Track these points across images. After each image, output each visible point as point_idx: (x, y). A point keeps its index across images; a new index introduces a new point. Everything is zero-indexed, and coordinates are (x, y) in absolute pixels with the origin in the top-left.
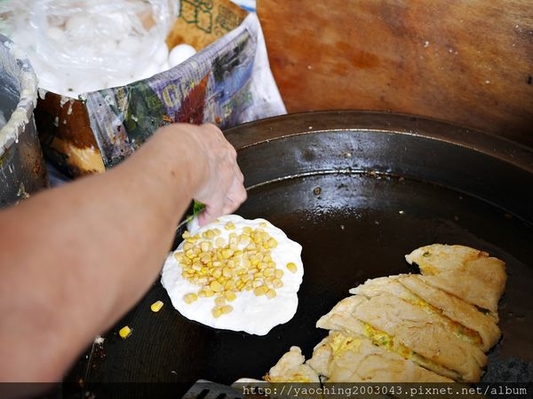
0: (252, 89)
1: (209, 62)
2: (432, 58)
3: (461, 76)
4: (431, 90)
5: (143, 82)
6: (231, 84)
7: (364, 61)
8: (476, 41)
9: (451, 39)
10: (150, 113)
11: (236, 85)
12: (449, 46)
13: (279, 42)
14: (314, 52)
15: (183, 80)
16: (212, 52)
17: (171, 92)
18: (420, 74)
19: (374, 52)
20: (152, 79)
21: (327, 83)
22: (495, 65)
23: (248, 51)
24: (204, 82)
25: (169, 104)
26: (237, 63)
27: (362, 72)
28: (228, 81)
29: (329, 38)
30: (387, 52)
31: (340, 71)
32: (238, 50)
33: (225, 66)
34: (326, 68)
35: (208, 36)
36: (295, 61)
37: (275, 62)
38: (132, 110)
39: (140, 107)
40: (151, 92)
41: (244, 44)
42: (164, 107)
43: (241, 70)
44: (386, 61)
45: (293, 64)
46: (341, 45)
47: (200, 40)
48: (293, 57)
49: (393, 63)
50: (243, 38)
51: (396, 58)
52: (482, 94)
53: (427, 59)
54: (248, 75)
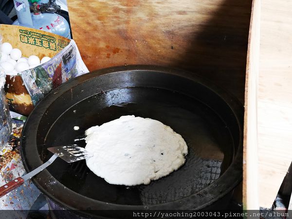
0: (77, 68)
1: (61, 58)
2: (139, 46)
3: (150, 50)
5: (40, 66)
6: (69, 65)
7: (116, 51)
8: (152, 37)
9: (144, 38)
10: (43, 77)
11: (71, 66)
12: (144, 41)
13: (84, 50)
14: (97, 51)
15: (53, 64)
16: (61, 54)
17: (50, 69)
18: (136, 52)
19: (119, 47)
20: (43, 65)
21: (103, 61)
22: (160, 44)
23: (73, 53)
24: (60, 65)
25: (50, 73)
26: (70, 58)
27: (116, 55)
28: (68, 64)
29: (102, 45)
30: (123, 46)
31: (108, 56)
32: (70, 53)
33: (67, 58)
34: (103, 56)
35: (55, 52)
36: (91, 56)
37: (84, 57)
38: (37, 76)
39: (40, 75)
40: (43, 69)
41: (71, 50)
42: (48, 75)
43: (72, 60)
44: (124, 50)
45: (90, 57)
46: (108, 47)
47: (52, 54)
48: (90, 54)
49: (126, 50)
50: (71, 48)
51: (127, 48)
52: (158, 55)
53: (138, 46)
54: (75, 62)
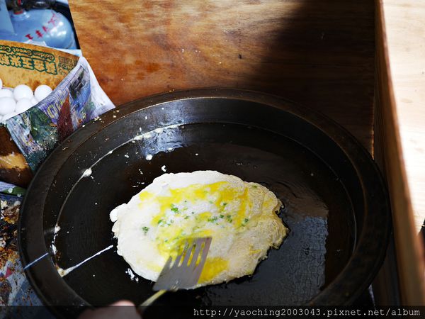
0: (93, 100)
1: (67, 88)
2: (188, 57)
3: (206, 63)
4: (193, 75)
5: (35, 107)
6: (81, 98)
7: (152, 68)
8: (207, 43)
9: (195, 45)
10: (42, 124)
11: (84, 99)
12: (195, 49)
13: (100, 69)
14: (122, 71)
15: (56, 101)
16: (67, 82)
17: (52, 109)
18: (185, 67)
19: (156, 62)
20: (39, 104)
21: (133, 86)
22: (221, 53)
23: (85, 78)
24: (67, 100)
25: (52, 116)
26: (81, 86)
27: (153, 74)
28: (80, 97)
29: (129, 60)
30: (163, 60)
31: (140, 77)
32: (80, 78)
33: (77, 88)
34: (132, 78)
35: (56, 77)
36: (113, 78)
37: (102, 81)
38: (33, 124)
39: (37, 122)
40: (41, 112)
41: (82, 75)
42: (50, 119)
43: (84, 89)
44: (164, 65)
45: (112, 80)
46: (138, 63)
47: (51, 80)
48: (111, 76)
49: (168, 65)
50: (81, 71)
51: (169, 62)
52: (220, 70)
53: (186, 59)
54: (89, 92)
